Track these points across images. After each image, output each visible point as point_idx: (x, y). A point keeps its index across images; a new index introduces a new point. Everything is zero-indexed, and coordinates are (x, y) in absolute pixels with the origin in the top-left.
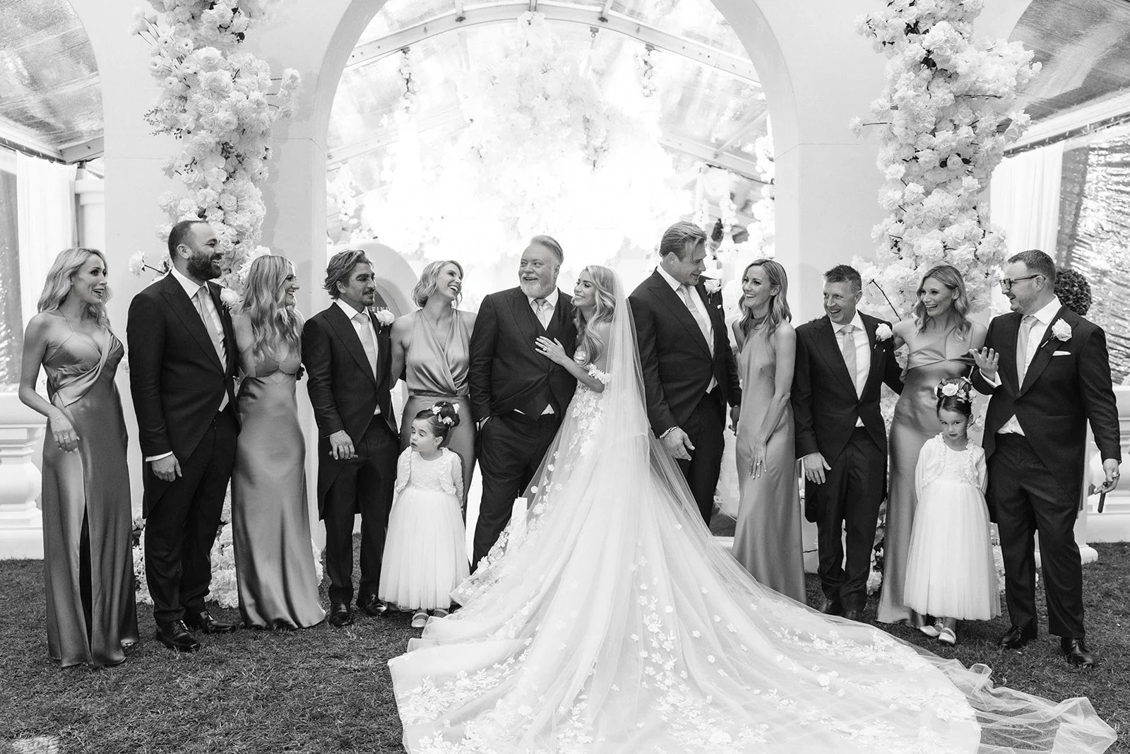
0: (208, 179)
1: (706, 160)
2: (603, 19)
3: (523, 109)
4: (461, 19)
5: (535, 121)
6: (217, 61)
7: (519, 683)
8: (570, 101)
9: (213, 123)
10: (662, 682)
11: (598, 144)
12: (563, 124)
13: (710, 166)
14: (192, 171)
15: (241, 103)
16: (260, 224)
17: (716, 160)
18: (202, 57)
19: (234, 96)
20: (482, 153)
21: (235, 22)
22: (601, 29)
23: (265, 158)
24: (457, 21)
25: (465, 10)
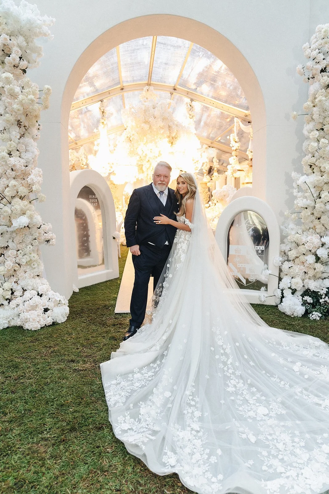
0: (11, 137)
1: (208, 145)
2: (175, 89)
3: (146, 122)
4: (122, 89)
5: (150, 127)
6: (11, 79)
7: (163, 378)
8: (163, 119)
9: (13, 110)
10: (228, 372)
11: (173, 136)
12: (161, 128)
13: (210, 147)
14: (4, 133)
15: (24, 101)
16: (37, 158)
17: (211, 145)
18: (3, 77)
19: (21, 97)
20: (131, 139)
21: (21, 64)
22: (174, 93)
23: (38, 129)
24: (121, 90)
25: (124, 86)
